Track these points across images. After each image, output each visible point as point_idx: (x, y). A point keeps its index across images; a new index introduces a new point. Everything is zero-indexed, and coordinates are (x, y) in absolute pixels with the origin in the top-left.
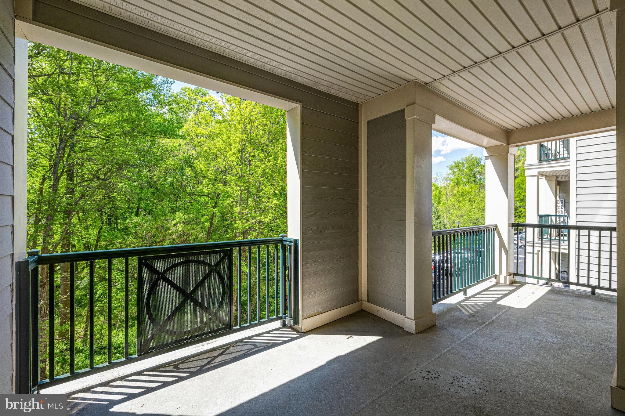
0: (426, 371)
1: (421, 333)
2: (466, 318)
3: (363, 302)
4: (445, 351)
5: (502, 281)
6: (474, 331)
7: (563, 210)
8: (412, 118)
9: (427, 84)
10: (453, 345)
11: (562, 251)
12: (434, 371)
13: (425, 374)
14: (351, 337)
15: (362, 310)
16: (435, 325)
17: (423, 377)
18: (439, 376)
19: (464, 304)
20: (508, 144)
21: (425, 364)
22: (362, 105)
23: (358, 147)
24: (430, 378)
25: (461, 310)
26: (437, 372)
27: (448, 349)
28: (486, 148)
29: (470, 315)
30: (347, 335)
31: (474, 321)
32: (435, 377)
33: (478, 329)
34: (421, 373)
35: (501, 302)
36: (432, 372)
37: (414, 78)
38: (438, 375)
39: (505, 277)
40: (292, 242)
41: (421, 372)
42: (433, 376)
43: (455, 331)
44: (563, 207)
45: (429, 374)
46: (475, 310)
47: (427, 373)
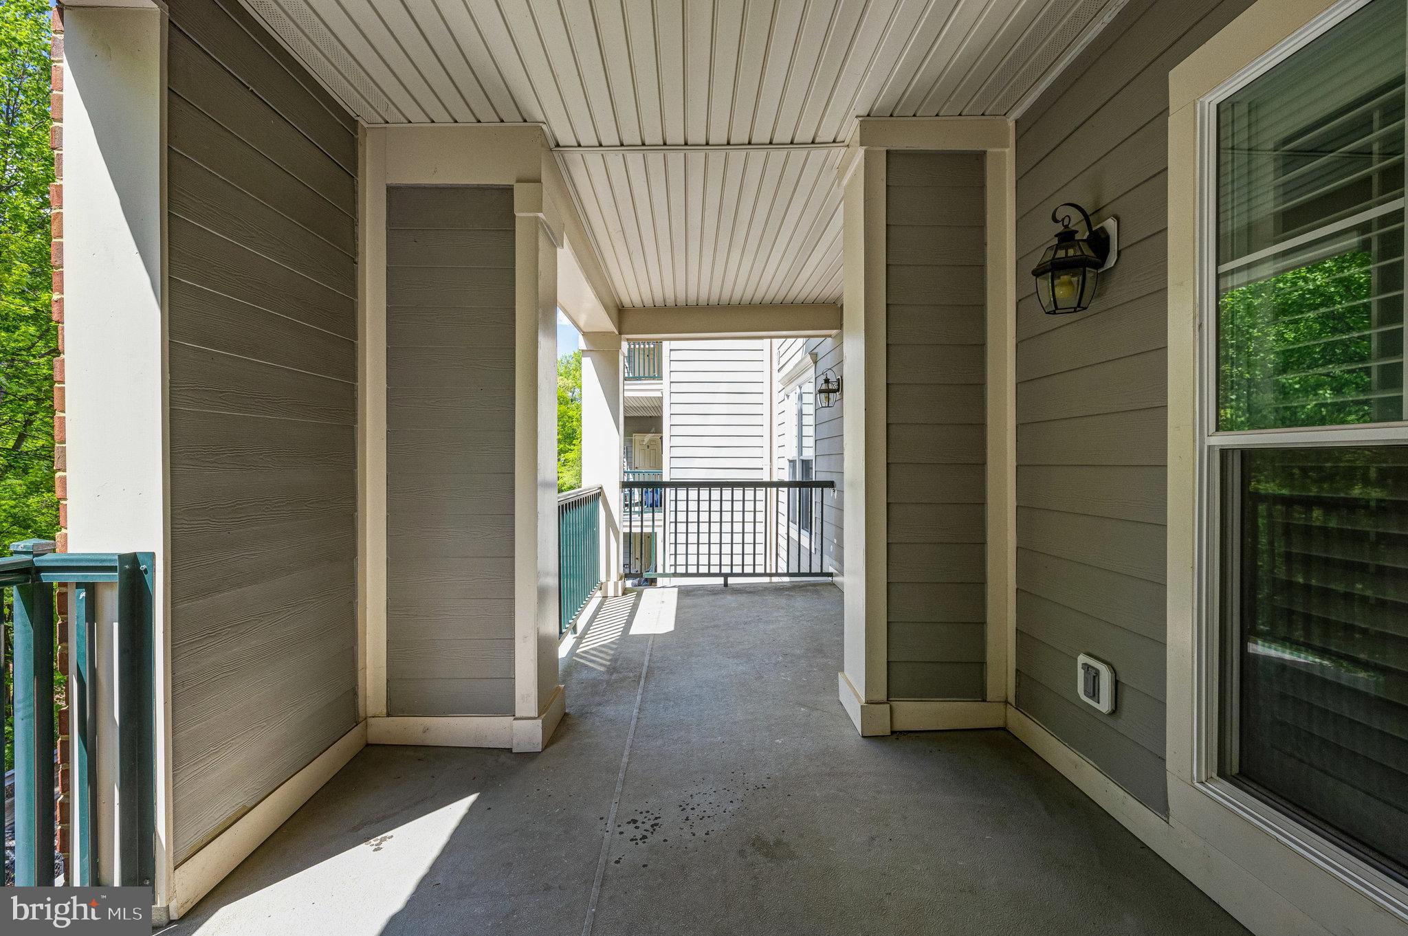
0: (629, 823)
1: (553, 744)
2: (606, 677)
3: (371, 721)
4: (625, 760)
5: (611, 593)
6: (639, 698)
7: (625, 464)
8: (531, 215)
9: (558, 145)
10: (629, 742)
11: (634, 530)
12: (641, 813)
13: (630, 830)
14: (384, 839)
15: (368, 745)
16: (566, 715)
17: (632, 840)
18: (656, 818)
19: (583, 652)
20: (620, 333)
21: (614, 809)
22: (364, 130)
23: (356, 254)
24: (645, 833)
25: (587, 666)
26: (648, 812)
27: (626, 753)
28: (584, 334)
29: (612, 670)
30: (366, 839)
31: (623, 680)
32: (652, 826)
33: (640, 691)
34: (621, 833)
35: (633, 631)
36: (640, 818)
37: (541, 118)
38: (653, 817)
39: (616, 584)
40: (113, 569)
41: (620, 829)
42: (648, 826)
43: (610, 711)
44: (625, 460)
45: (637, 825)
46: (609, 658)
47: (632, 826)
